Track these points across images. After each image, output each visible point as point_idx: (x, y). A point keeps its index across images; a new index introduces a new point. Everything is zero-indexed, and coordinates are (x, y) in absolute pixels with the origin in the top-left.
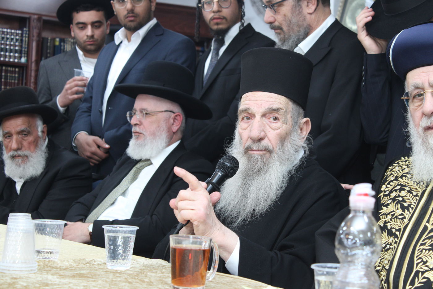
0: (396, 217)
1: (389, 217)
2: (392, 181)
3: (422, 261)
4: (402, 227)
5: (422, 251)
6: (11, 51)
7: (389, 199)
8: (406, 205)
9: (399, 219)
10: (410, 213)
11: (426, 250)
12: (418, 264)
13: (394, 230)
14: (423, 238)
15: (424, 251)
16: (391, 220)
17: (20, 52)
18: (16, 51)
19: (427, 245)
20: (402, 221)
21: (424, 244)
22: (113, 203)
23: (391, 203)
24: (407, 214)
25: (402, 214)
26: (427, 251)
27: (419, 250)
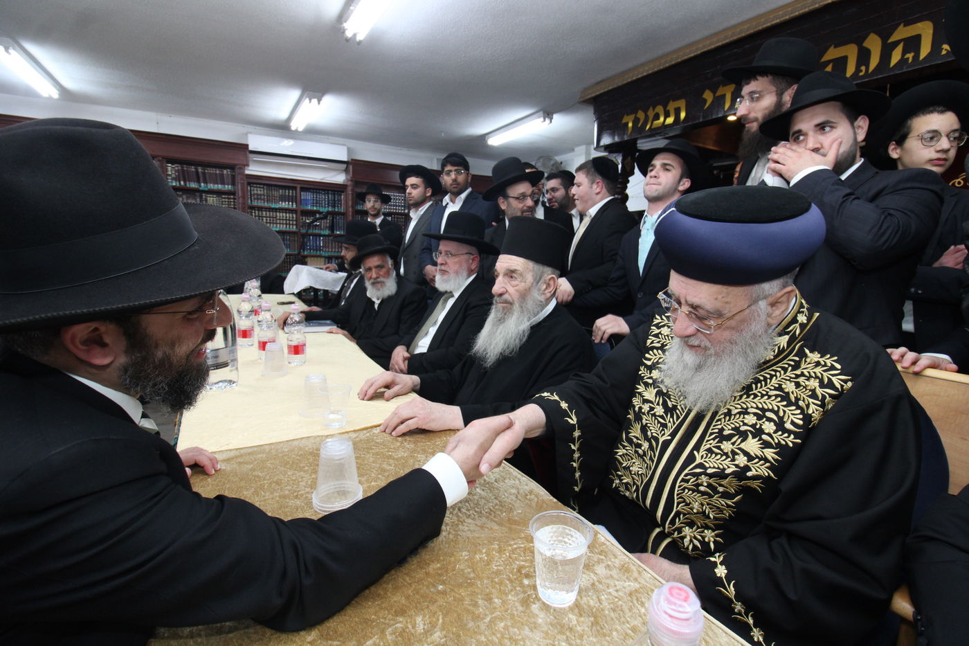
0: (654, 415)
1: (646, 408)
2: (657, 348)
3: (684, 501)
4: (661, 440)
5: (684, 489)
6: (399, 206)
7: (649, 376)
8: (670, 404)
9: (659, 422)
10: (674, 423)
11: (689, 490)
12: (678, 504)
13: (649, 433)
14: (686, 471)
15: (687, 491)
16: (648, 413)
17: (404, 207)
18: (402, 206)
19: (690, 484)
20: (661, 428)
21: (687, 481)
22: (426, 334)
23: (651, 385)
24: (669, 422)
25: (662, 417)
26: (690, 492)
27: (679, 487)
